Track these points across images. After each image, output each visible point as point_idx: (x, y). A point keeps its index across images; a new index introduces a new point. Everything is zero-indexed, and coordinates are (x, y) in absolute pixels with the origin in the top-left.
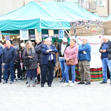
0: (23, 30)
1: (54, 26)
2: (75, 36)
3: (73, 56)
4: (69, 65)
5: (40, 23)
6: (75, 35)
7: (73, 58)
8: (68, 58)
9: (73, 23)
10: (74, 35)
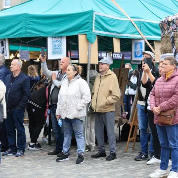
0: (55, 37)
1: (124, 29)
2: (173, 54)
3: (170, 100)
4: (163, 124)
5: (94, 22)
6: (174, 50)
7: (171, 107)
8: (159, 107)
9: (169, 23)
10: (171, 52)
